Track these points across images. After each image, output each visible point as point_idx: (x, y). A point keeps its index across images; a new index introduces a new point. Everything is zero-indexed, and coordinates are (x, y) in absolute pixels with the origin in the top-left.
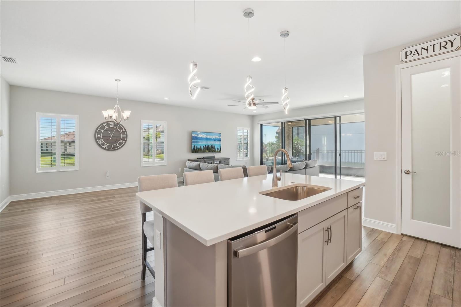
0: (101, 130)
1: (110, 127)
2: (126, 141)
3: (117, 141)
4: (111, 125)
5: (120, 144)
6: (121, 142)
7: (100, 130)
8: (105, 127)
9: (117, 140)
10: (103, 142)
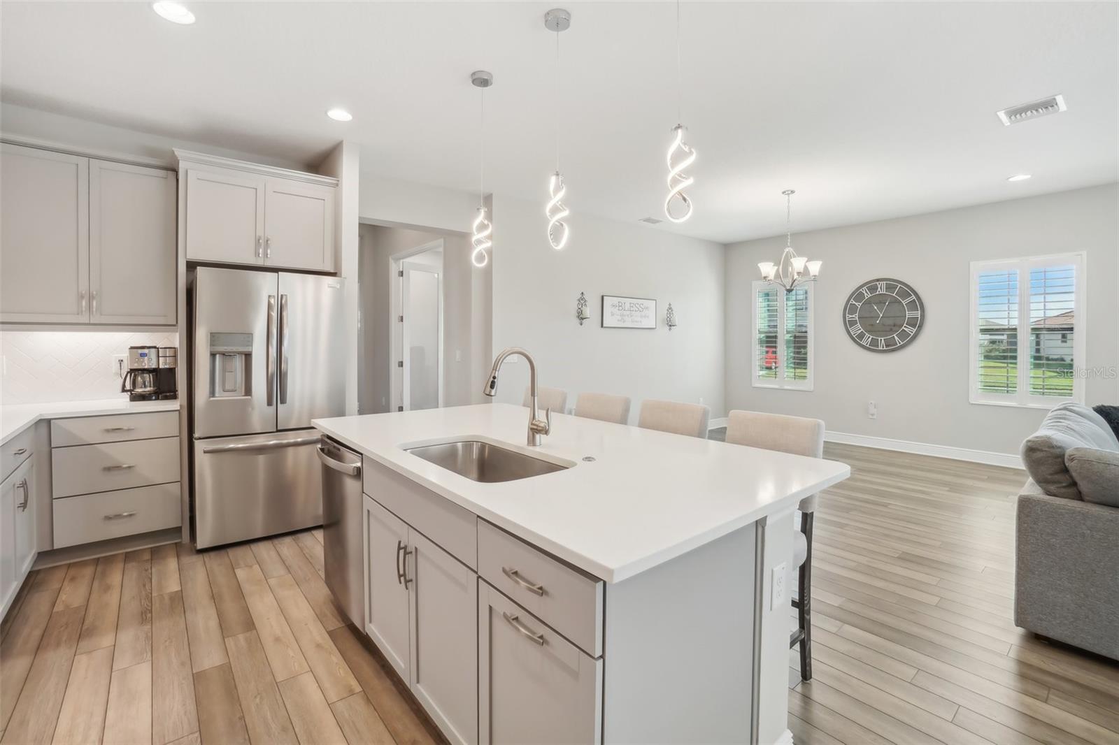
0: (856, 304)
1: (878, 293)
2: (920, 327)
3: (895, 327)
4: (879, 289)
5: (903, 335)
6: (906, 329)
7: (854, 303)
8: (866, 294)
9: (894, 326)
10: (860, 331)
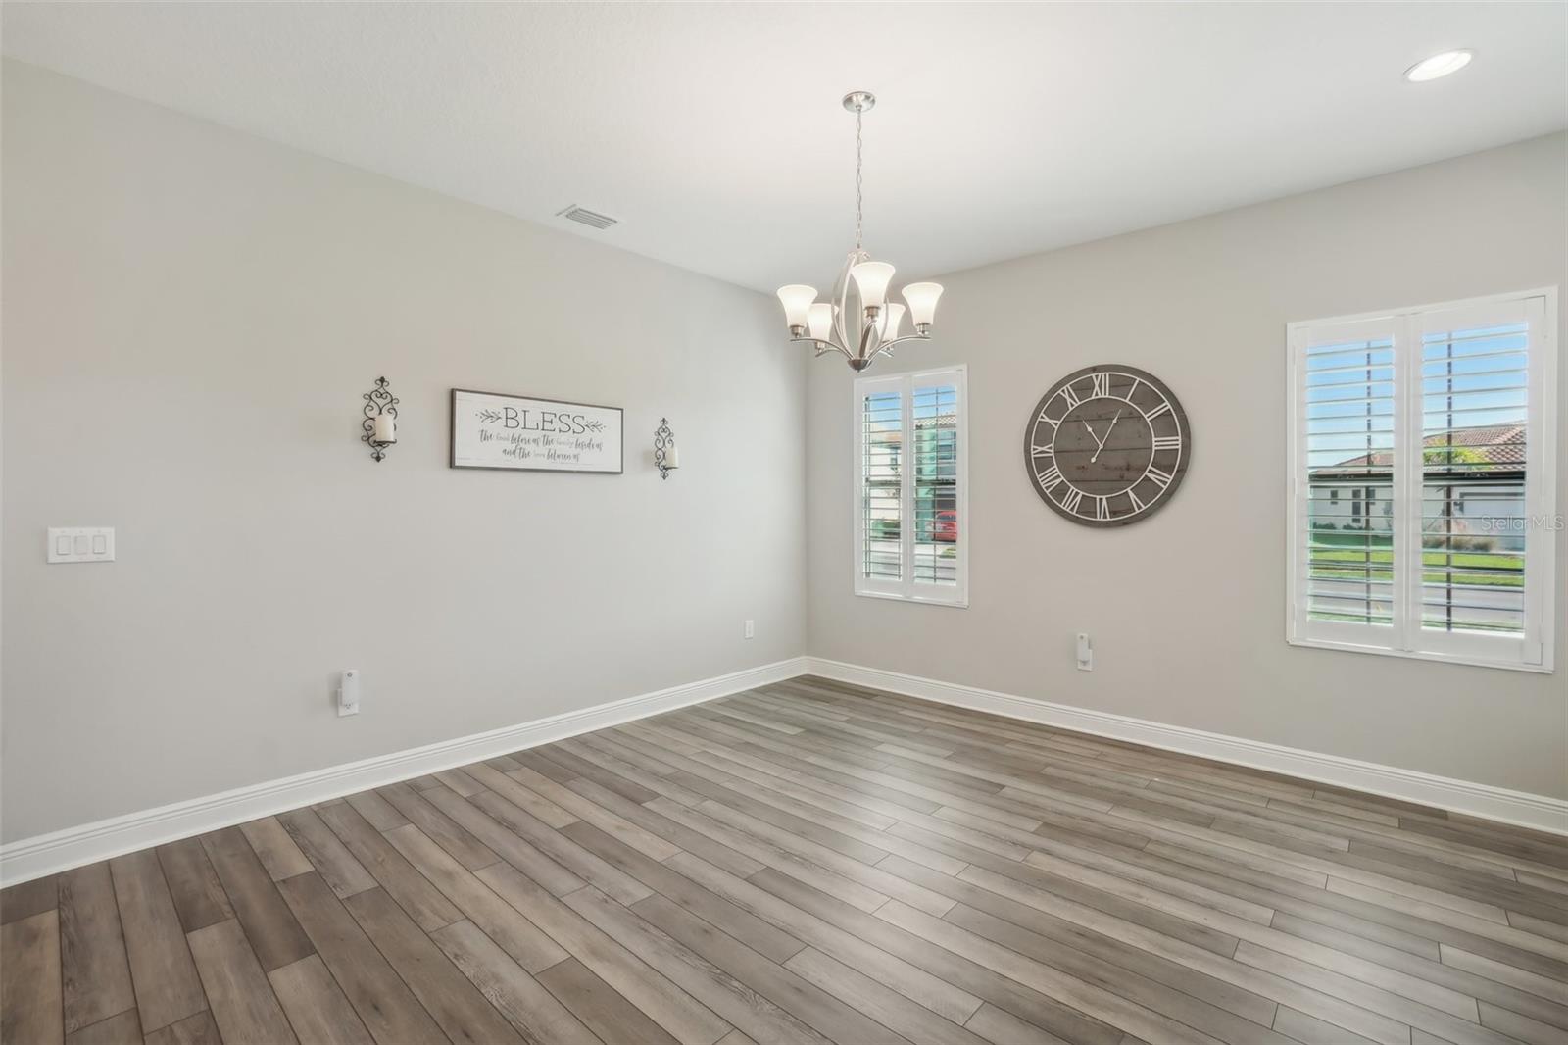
0: (1051, 421)
1: (1093, 397)
2: (1182, 470)
3: (1128, 472)
4: (1097, 388)
5: (1147, 489)
6: (1151, 476)
7: (1047, 419)
8: (1069, 400)
9: (1128, 468)
10: (1058, 481)
